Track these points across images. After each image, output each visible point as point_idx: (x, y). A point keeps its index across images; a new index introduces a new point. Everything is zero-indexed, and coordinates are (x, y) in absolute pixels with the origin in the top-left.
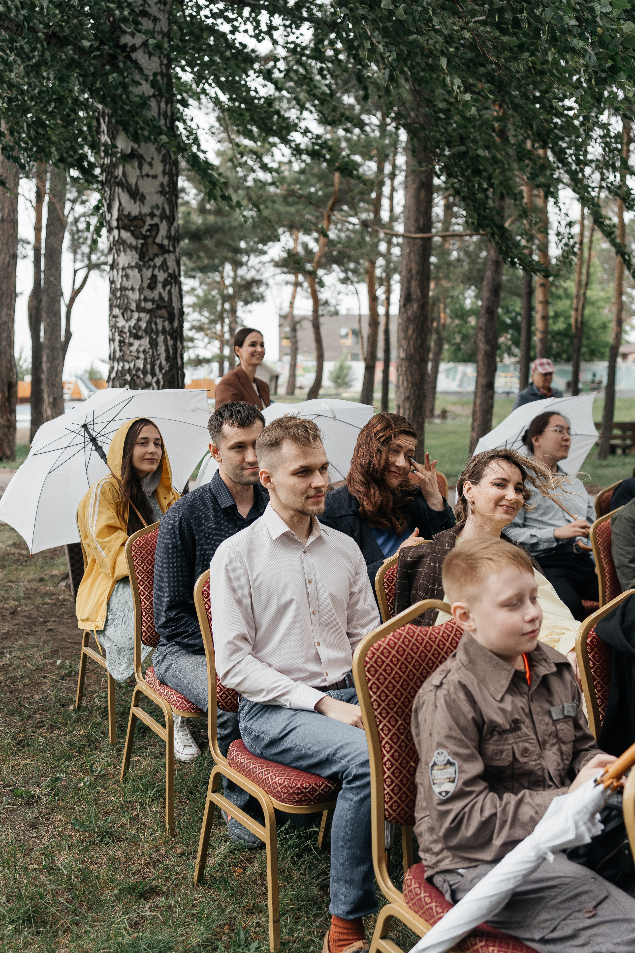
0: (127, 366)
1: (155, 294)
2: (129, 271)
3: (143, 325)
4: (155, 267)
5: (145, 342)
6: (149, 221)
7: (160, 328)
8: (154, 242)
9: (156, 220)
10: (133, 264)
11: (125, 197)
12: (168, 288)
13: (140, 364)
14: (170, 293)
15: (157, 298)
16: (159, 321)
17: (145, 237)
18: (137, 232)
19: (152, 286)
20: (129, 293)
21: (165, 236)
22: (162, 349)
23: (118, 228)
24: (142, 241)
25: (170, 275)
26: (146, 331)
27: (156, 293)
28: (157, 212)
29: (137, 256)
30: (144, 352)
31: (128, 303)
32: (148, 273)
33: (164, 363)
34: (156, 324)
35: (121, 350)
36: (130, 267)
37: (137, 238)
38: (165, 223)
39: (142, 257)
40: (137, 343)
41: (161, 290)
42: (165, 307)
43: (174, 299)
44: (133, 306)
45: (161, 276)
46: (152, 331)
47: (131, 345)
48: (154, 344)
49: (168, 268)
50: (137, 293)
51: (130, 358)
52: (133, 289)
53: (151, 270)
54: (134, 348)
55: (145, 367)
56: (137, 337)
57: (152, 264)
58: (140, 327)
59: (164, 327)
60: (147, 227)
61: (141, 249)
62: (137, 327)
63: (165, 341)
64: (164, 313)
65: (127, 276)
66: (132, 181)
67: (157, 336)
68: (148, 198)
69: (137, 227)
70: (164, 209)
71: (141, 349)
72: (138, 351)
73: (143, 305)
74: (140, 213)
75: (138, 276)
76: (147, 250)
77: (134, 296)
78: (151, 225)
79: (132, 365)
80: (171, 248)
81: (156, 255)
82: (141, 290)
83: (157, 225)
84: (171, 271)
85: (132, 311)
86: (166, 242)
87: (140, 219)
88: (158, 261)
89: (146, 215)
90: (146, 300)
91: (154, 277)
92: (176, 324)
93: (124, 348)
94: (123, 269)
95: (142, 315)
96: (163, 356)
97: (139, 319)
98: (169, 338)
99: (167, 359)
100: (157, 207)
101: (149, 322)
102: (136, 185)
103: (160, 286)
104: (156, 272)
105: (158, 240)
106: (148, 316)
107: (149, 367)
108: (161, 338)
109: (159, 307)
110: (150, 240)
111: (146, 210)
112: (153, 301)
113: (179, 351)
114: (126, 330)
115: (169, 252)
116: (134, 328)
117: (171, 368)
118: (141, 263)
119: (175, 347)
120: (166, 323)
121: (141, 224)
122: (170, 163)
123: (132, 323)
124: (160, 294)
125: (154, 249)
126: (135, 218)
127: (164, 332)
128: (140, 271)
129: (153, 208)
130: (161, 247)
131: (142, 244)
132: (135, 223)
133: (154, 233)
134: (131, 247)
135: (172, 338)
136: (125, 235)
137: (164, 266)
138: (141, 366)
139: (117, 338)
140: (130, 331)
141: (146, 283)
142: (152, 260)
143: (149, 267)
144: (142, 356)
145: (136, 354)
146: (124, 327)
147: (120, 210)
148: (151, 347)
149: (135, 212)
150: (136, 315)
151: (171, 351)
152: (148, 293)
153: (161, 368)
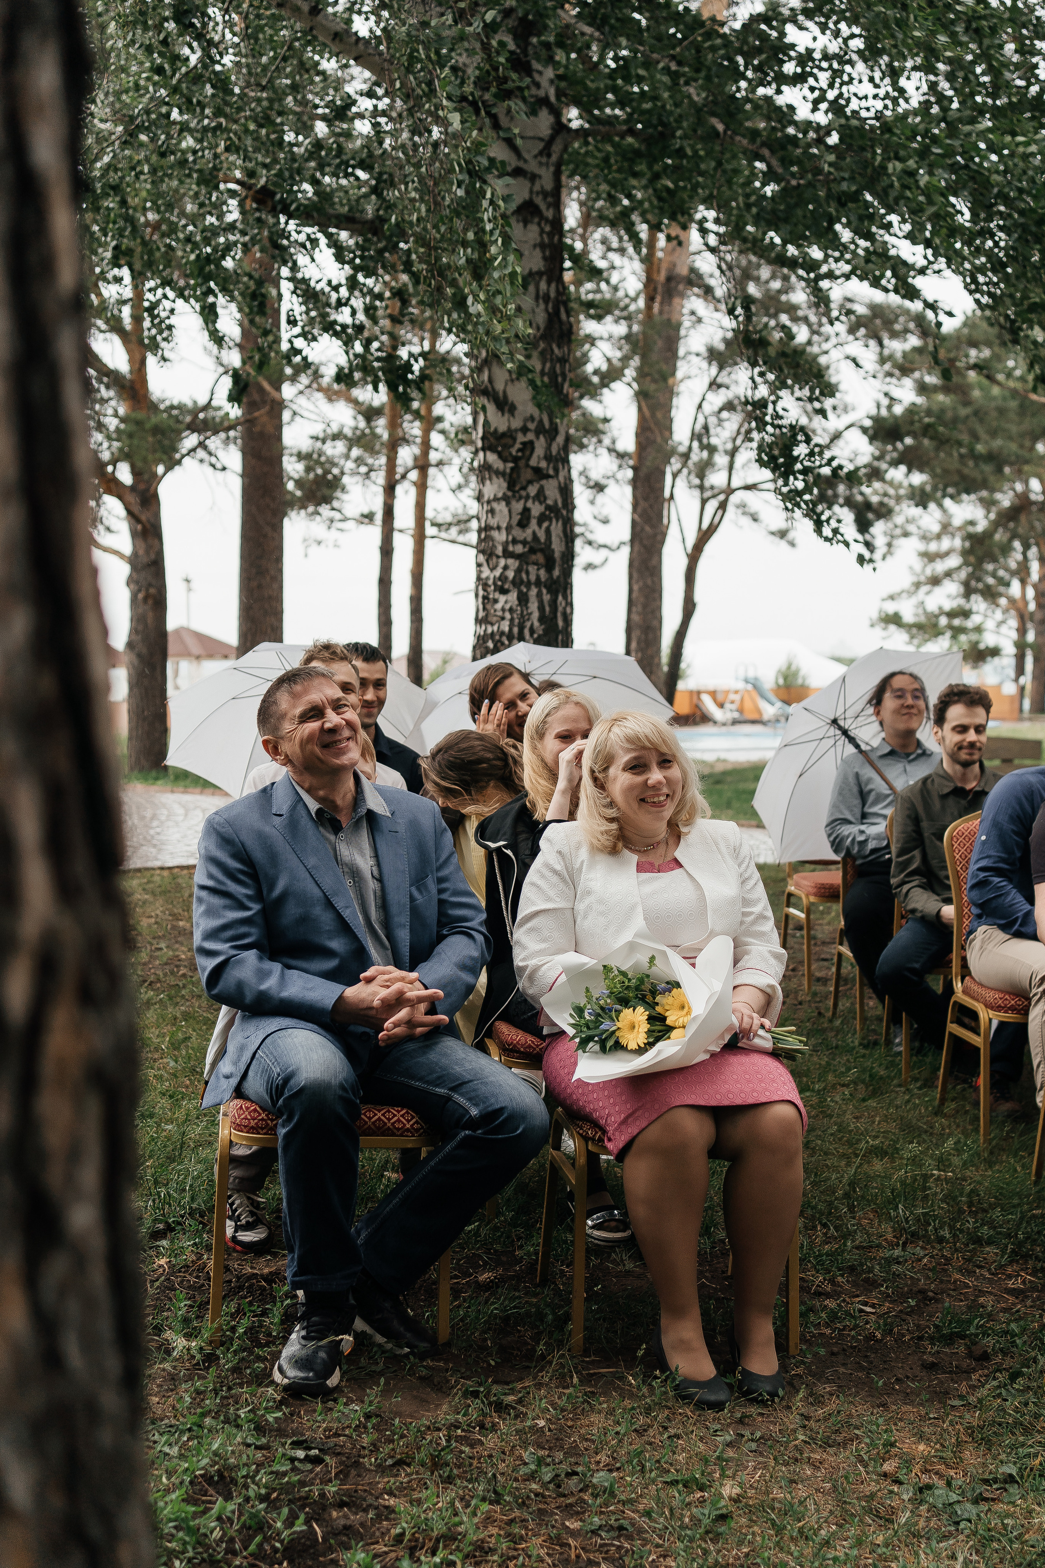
0: (489, 630)
1: (528, 534)
2: (495, 505)
3: (511, 574)
4: (527, 497)
5: (513, 597)
6: (521, 438)
7: (533, 578)
8: (527, 466)
9: (530, 436)
10: (500, 495)
11: (491, 408)
12: (545, 525)
13: (505, 626)
14: (548, 532)
15: (529, 539)
16: (532, 569)
17: (515, 460)
18: (506, 454)
19: (523, 523)
20: (495, 534)
21: (542, 455)
22: (533, 606)
23: (483, 449)
24: (510, 465)
25: (548, 507)
26: (514, 582)
27: (529, 531)
28: (532, 426)
29: (505, 485)
30: (511, 610)
31: (494, 546)
32: (518, 506)
33: (536, 624)
34: (527, 573)
35: (484, 609)
36: (496, 499)
37: (505, 461)
38: (542, 438)
39: (511, 486)
40: (502, 599)
41: (536, 528)
42: (542, 550)
43: (554, 538)
44: (499, 550)
45: (536, 509)
46: (522, 582)
47: (496, 601)
48: (523, 599)
49: (545, 498)
50: (504, 532)
51: (494, 619)
52: (499, 528)
53: (522, 502)
54: (498, 606)
55: (511, 630)
56: (504, 591)
57: (523, 493)
58: (506, 578)
59: (538, 577)
60: (518, 446)
61: (511, 475)
62: (503, 578)
63: (539, 595)
64: (540, 558)
65: (492, 511)
66: (500, 386)
67: (529, 589)
68: (520, 408)
69: (507, 447)
70: (541, 421)
71: (507, 607)
72: (503, 610)
73: (511, 548)
74: (509, 428)
75: (506, 511)
76: (519, 476)
77: (500, 537)
78: (524, 444)
79: (495, 628)
80: (551, 472)
81: (530, 482)
82: (509, 529)
83: (531, 443)
84: (550, 502)
85: (498, 557)
86: (543, 464)
87: (509, 435)
88: (533, 490)
89: (516, 430)
90: (515, 541)
91: (526, 511)
92: (556, 573)
93: (488, 607)
94: (489, 502)
95: (510, 561)
96: (536, 615)
97: (506, 568)
98: (544, 591)
99: (541, 619)
100: (532, 418)
101: (518, 571)
102: (505, 392)
103: (534, 523)
104: (529, 504)
105: (533, 462)
106: (517, 563)
107: (516, 630)
108: (534, 591)
109: (532, 551)
110: (522, 463)
111: (516, 423)
112: (524, 543)
113: (560, 609)
114: (490, 582)
115: (548, 477)
116: (500, 579)
117: (546, 632)
118: (510, 494)
119: (554, 604)
120: (542, 572)
121: (510, 441)
122: (552, 360)
123: (498, 572)
124: (534, 533)
125: (528, 474)
126: (504, 435)
127: (538, 583)
128: (508, 504)
129: (526, 420)
130: (537, 471)
131: (512, 469)
132: (503, 441)
133: (528, 453)
134: (498, 473)
135: (549, 591)
136: (492, 457)
137: (540, 496)
138: (507, 629)
139: (481, 593)
140: (495, 583)
141: (516, 518)
142: (524, 488)
143: (520, 498)
144: (508, 615)
145: (500, 613)
146: (488, 578)
147: (486, 423)
148: (520, 604)
149: (502, 428)
150: (502, 562)
151: (547, 609)
152: (518, 533)
153: (532, 631)
